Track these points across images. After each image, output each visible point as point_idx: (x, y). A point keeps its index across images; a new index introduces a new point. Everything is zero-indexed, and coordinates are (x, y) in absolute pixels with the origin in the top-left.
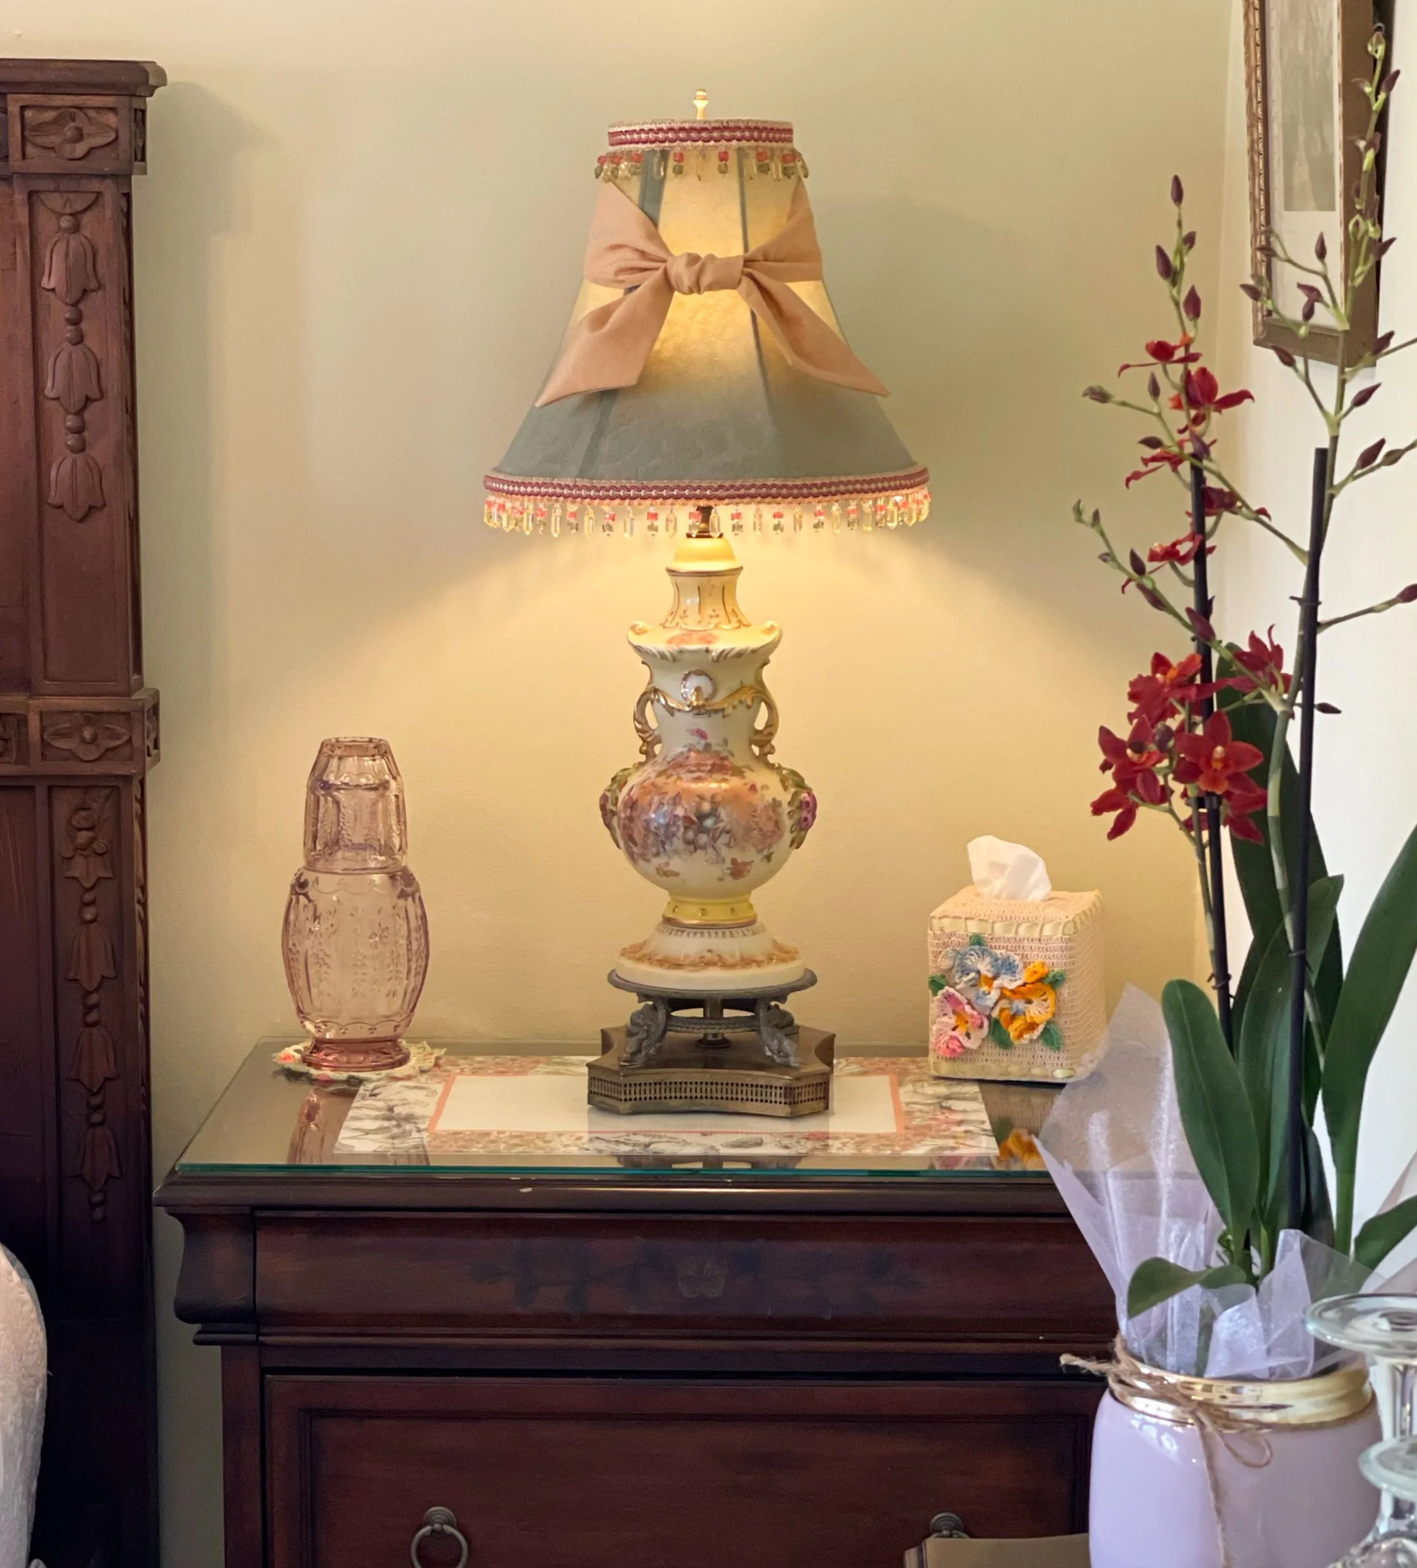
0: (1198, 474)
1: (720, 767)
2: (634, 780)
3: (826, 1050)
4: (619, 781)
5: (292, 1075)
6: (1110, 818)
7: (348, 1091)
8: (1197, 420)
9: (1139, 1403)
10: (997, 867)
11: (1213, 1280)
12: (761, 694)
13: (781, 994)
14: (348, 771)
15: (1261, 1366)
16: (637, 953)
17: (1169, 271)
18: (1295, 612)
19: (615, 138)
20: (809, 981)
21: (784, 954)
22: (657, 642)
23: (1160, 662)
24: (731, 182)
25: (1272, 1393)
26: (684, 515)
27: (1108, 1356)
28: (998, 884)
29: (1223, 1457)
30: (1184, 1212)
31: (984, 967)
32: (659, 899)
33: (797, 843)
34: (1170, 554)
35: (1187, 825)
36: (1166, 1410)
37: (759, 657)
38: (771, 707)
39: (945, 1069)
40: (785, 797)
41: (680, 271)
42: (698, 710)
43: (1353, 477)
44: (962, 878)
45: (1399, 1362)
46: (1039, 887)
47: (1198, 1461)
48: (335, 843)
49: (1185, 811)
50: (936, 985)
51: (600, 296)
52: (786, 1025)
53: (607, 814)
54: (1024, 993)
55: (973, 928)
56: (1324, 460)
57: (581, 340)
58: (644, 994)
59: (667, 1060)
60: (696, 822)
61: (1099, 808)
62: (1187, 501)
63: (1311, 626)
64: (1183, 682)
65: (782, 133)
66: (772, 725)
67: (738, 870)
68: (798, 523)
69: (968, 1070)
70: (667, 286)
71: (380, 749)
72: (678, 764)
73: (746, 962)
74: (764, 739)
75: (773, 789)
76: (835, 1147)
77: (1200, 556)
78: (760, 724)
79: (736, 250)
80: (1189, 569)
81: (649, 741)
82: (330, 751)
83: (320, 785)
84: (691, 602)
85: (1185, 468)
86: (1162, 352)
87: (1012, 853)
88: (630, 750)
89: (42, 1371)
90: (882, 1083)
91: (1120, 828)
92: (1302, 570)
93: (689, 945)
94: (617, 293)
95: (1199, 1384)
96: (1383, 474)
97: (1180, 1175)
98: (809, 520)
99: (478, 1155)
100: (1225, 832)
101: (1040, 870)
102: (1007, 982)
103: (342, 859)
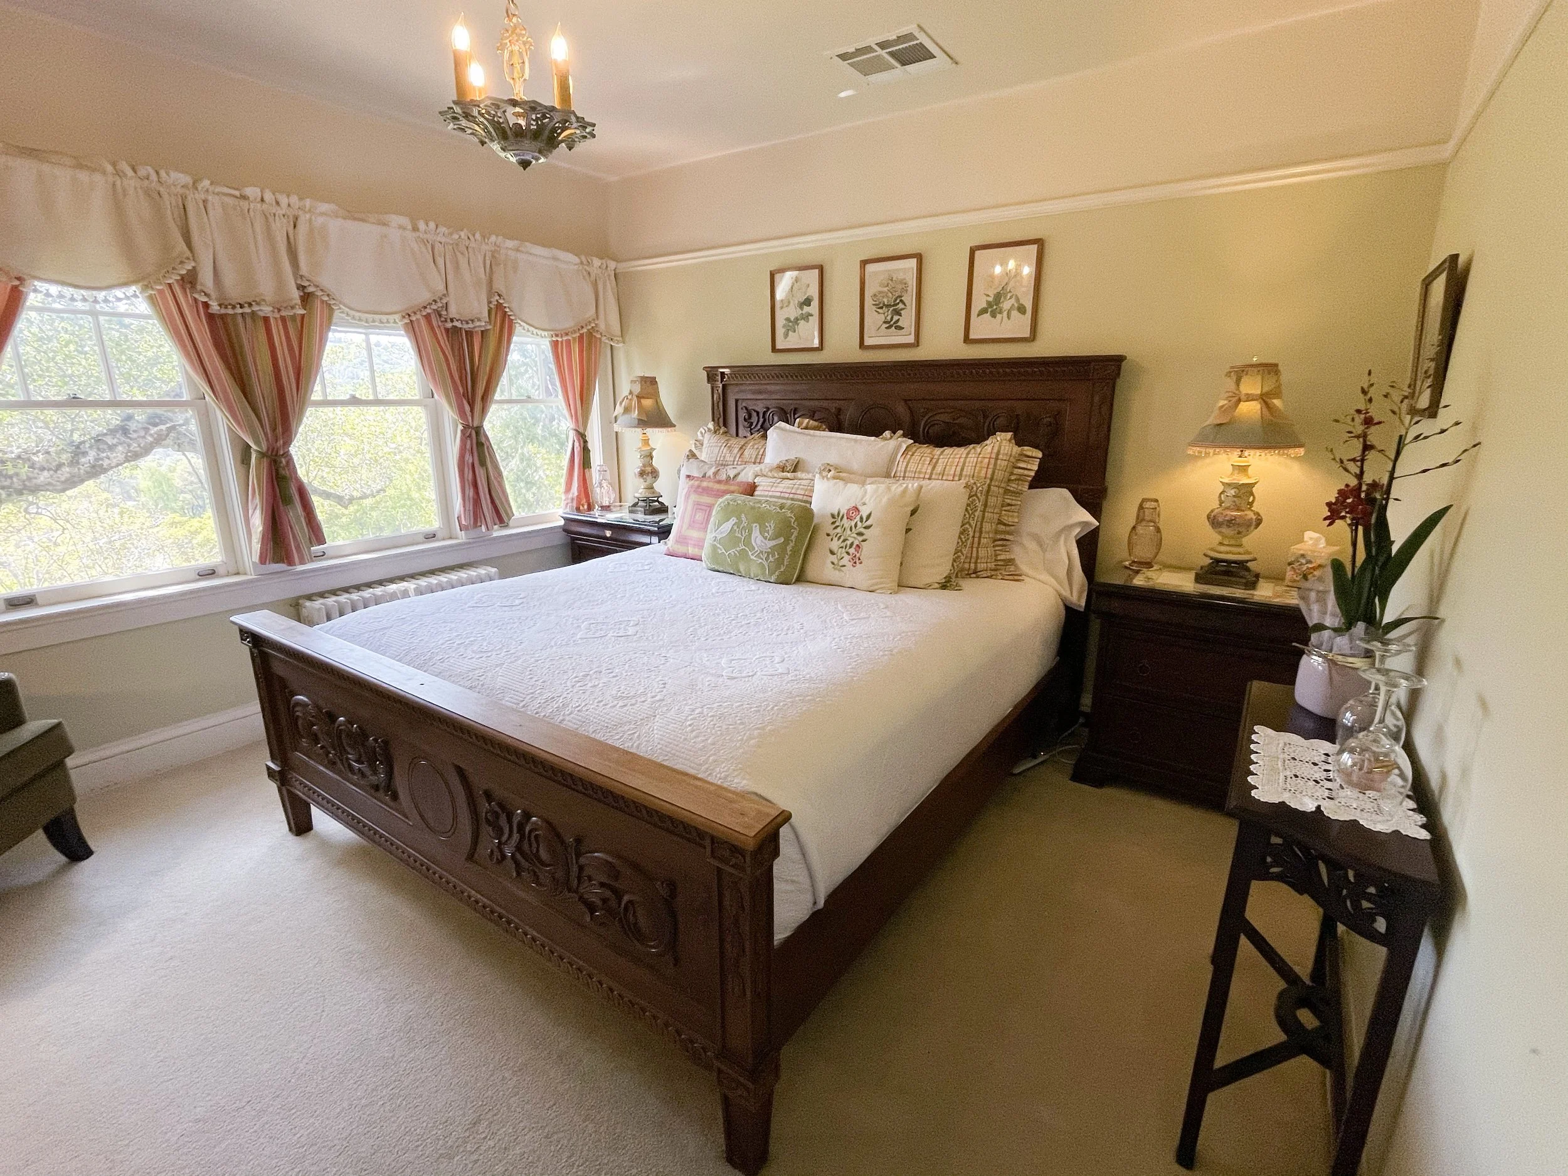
0: (1365, 441)
1: (1238, 510)
2: (1216, 511)
3: (1257, 576)
4: (1212, 511)
5: (1126, 567)
6: (1328, 522)
7: (1137, 572)
8: (1366, 428)
9: (1314, 657)
10: (1311, 539)
11: (1335, 630)
12: (1252, 494)
13: (1247, 561)
14: (1147, 505)
15: (1348, 652)
16: (1212, 549)
17: (1364, 392)
18: (1388, 475)
19: (1232, 367)
20: (1255, 559)
21: (1249, 553)
22: (1226, 480)
23: (1347, 486)
24: (1259, 377)
25: (1350, 660)
26: (1237, 452)
27: (1307, 645)
28: (1311, 542)
29: (1333, 672)
30: (1334, 615)
31: (1304, 561)
32: (1219, 538)
33: (1256, 528)
34: (1354, 460)
35: (1349, 525)
36: (1320, 660)
37: (1252, 485)
38: (1254, 498)
39: (1290, 584)
40: (1254, 517)
41: (1243, 397)
42: (1234, 496)
43: (1411, 442)
44: (1301, 540)
45: (1382, 653)
46: (1322, 544)
47: (1327, 672)
48: (1143, 520)
49: (1349, 521)
50: (1290, 564)
51: (1222, 403)
52: (1248, 569)
53: (1208, 518)
54: (1314, 569)
55: (1302, 552)
56: (1401, 439)
57: (1216, 412)
58: (1212, 558)
59: (1216, 573)
60: (1230, 521)
61: (1325, 519)
62: (1361, 447)
63: (1392, 478)
64: (1352, 491)
65: (1276, 365)
66: (1253, 501)
67: (1239, 533)
68: (1255, 455)
69: (1295, 584)
70: (1239, 400)
71: (1157, 501)
72: (1227, 508)
73: (1240, 554)
74: (1251, 504)
75: (1250, 515)
76: (1255, 597)
77: (1362, 461)
78: (1251, 500)
79: (1259, 392)
80: (1359, 464)
81: (1221, 502)
82: (1144, 500)
83: (1141, 507)
84: (1236, 472)
85: (1361, 440)
86: (1359, 411)
87: (1316, 535)
88: (1216, 504)
89: (1063, 620)
90: (1272, 585)
91: (1330, 524)
92: (1391, 465)
93: (1223, 548)
94: (1226, 402)
95: (1331, 655)
96: (1420, 443)
97: (1333, 606)
98: (1258, 454)
99: (1166, 588)
100: (1360, 528)
101: (1323, 541)
102: (1310, 566)
103: (1144, 523)
